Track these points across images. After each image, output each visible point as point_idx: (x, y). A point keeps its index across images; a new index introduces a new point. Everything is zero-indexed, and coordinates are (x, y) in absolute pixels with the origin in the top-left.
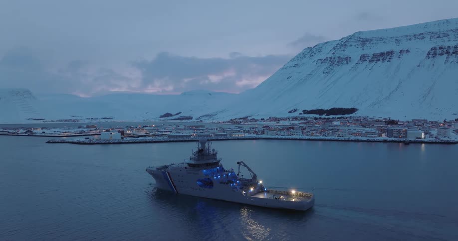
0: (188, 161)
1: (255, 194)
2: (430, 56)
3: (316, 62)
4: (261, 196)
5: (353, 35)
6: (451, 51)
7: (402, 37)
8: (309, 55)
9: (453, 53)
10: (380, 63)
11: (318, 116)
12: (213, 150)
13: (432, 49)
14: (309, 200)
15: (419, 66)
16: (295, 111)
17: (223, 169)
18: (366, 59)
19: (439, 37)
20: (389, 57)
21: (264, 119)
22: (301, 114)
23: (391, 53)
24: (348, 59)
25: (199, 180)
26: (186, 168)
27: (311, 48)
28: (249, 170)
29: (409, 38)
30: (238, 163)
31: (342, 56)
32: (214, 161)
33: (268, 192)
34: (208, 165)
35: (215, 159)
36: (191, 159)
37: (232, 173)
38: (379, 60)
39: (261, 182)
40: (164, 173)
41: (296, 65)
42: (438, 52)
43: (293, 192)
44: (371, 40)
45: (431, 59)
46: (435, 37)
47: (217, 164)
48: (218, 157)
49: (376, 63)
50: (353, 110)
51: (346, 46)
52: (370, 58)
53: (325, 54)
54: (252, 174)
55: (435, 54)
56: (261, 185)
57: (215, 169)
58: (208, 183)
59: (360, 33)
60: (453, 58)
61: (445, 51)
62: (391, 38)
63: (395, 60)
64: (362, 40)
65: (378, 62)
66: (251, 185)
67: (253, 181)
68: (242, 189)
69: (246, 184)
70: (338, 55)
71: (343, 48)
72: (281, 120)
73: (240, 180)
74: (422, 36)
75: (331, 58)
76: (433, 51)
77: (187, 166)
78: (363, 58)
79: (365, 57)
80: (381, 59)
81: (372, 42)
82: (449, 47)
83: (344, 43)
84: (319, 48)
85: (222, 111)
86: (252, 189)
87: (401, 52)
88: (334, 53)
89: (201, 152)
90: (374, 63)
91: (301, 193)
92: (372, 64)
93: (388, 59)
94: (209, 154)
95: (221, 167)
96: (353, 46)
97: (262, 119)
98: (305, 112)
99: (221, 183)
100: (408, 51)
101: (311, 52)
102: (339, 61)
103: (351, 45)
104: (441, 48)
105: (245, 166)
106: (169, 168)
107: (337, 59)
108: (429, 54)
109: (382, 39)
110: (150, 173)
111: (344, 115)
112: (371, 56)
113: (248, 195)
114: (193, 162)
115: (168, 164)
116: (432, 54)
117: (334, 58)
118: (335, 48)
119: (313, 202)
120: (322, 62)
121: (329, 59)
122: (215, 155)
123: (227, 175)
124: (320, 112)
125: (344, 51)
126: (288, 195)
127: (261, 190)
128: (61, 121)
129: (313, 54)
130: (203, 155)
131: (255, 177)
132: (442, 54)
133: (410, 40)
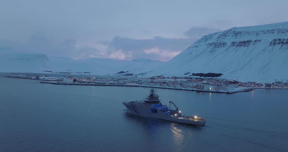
0: (145, 100)
1: (177, 117)
2: (272, 44)
3: (206, 45)
4: (180, 118)
5: (230, 30)
6: (285, 42)
7: (260, 31)
8: (204, 40)
9: (286, 43)
10: (242, 47)
11: (198, 77)
12: (157, 95)
13: (274, 40)
14: (203, 121)
15: (264, 50)
16: (188, 73)
17: (161, 104)
18: (235, 44)
19: (283, 32)
20: (248, 44)
21: (169, 77)
22: (191, 75)
23: (249, 42)
24: (224, 44)
25: (150, 109)
26: (144, 103)
27: (207, 36)
28: (175, 106)
29: (264, 32)
30: (170, 102)
31: (221, 42)
32: (158, 101)
33: (183, 117)
34: (155, 102)
35: (158, 100)
36: (146, 99)
37: (166, 106)
38: (242, 45)
39: (180, 112)
40: (133, 105)
41: (196, 46)
42: (277, 42)
43: (196, 117)
44: (241, 33)
45: (272, 46)
46: (281, 32)
47: (158, 102)
48: (159, 98)
49: (240, 47)
50: (220, 75)
51: (225, 36)
52: (237, 44)
53: (213, 40)
54: (176, 108)
55: (275, 43)
56: (180, 113)
57: (158, 104)
58: (155, 111)
59: (235, 28)
60: (285, 46)
61: (281, 42)
62: (254, 32)
63: (251, 45)
64: (236, 32)
65: (241, 47)
66: (176, 113)
67: (176, 111)
68: (171, 114)
69: (173, 112)
70: (220, 42)
71: (223, 37)
72: (178, 78)
73: (170, 110)
74: (273, 31)
75: (215, 43)
76: (274, 41)
77: (144, 102)
78: (233, 43)
79: (234, 43)
80: (243, 45)
81: (241, 34)
82: (284, 39)
83: (225, 34)
84: (210, 36)
85: (150, 72)
86: (176, 115)
87: (256, 41)
88: (218, 40)
89: (152, 96)
90: (239, 47)
91: (199, 118)
92: (237, 48)
93: (247, 45)
94: (155, 97)
95: (160, 103)
96: (230, 36)
97: (168, 77)
98: (194, 74)
99: (161, 111)
100: (260, 41)
101: (206, 38)
102: (219, 45)
103: (229, 36)
104: (279, 40)
105: (173, 103)
106: (135, 103)
107: (218, 44)
108: (271, 43)
109: (248, 32)
110: (124, 105)
111: (214, 77)
112: (238, 43)
113: (174, 117)
114: (147, 100)
115: (134, 101)
116: (273, 43)
117: (217, 43)
118: (219, 37)
119: (205, 122)
120: (210, 45)
121: (214, 44)
122: (158, 97)
123: (164, 108)
124: (201, 75)
125: (224, 39)
126: (193, 118)
127: (180, 115)
128: (61, 73)
129: (207, 40)
130: (152, 97)
131: (177, 109)
132: (279, 44)
133: (265, 33)
